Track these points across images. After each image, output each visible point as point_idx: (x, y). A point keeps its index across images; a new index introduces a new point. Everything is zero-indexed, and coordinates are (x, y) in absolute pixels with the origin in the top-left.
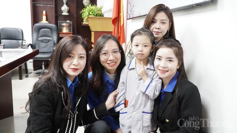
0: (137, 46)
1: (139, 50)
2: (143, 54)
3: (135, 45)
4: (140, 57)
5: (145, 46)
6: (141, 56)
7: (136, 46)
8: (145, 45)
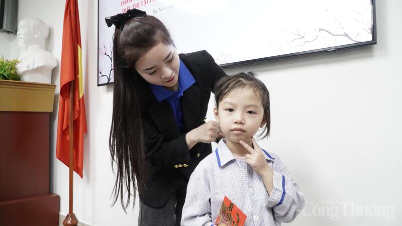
0: (231, 110)
1: (235, 121)
2: (244, 131)
3: (227, 110)
4: (235, 137)
5: (250, 112)
6: (238, 135)
7: (228, 112)
8: (250, 109)
